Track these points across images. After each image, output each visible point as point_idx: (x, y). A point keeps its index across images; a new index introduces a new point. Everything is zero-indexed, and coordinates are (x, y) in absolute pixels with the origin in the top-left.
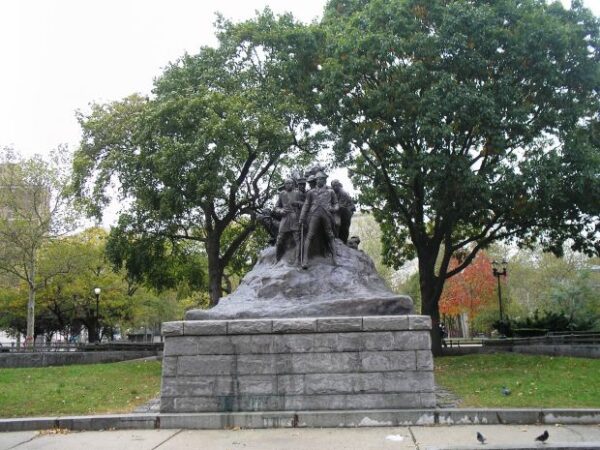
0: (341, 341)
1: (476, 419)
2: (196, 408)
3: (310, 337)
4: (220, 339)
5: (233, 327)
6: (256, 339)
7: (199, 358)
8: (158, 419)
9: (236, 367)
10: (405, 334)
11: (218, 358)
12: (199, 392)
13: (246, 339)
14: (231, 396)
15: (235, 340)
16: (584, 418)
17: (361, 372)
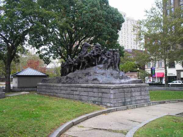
0: (139, 89)
1: (156, 104)
2: (119, 105)
3: (135, 88)
4: (122, 89)
5: (124, 86)
6: (127, 89)
7: (119, 94)
8: (117, 109)
9: (124, 96)
10: (146, 87)
11: (122, 94)
12: (120, 102)
13: (126, 89)
14: (124, 102)
15: (124, 89)
16: (170, 102)
17: (141, 95)
